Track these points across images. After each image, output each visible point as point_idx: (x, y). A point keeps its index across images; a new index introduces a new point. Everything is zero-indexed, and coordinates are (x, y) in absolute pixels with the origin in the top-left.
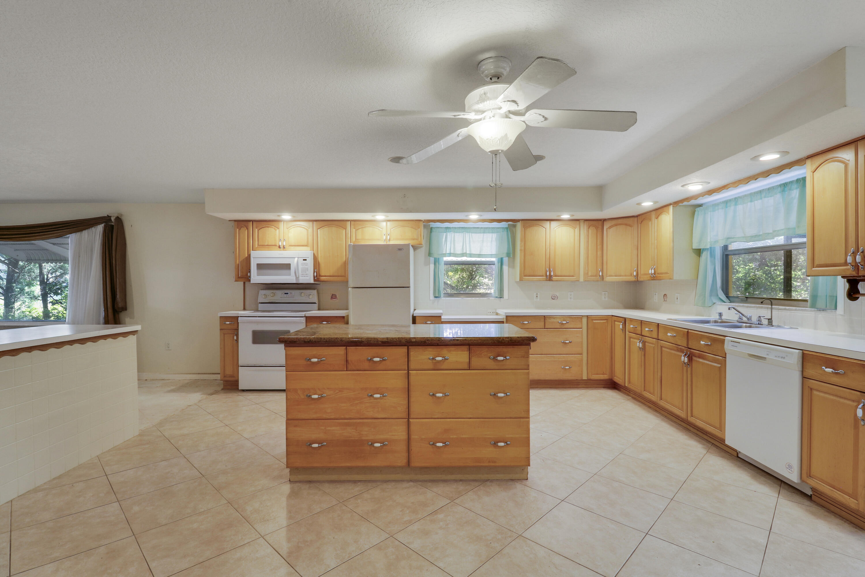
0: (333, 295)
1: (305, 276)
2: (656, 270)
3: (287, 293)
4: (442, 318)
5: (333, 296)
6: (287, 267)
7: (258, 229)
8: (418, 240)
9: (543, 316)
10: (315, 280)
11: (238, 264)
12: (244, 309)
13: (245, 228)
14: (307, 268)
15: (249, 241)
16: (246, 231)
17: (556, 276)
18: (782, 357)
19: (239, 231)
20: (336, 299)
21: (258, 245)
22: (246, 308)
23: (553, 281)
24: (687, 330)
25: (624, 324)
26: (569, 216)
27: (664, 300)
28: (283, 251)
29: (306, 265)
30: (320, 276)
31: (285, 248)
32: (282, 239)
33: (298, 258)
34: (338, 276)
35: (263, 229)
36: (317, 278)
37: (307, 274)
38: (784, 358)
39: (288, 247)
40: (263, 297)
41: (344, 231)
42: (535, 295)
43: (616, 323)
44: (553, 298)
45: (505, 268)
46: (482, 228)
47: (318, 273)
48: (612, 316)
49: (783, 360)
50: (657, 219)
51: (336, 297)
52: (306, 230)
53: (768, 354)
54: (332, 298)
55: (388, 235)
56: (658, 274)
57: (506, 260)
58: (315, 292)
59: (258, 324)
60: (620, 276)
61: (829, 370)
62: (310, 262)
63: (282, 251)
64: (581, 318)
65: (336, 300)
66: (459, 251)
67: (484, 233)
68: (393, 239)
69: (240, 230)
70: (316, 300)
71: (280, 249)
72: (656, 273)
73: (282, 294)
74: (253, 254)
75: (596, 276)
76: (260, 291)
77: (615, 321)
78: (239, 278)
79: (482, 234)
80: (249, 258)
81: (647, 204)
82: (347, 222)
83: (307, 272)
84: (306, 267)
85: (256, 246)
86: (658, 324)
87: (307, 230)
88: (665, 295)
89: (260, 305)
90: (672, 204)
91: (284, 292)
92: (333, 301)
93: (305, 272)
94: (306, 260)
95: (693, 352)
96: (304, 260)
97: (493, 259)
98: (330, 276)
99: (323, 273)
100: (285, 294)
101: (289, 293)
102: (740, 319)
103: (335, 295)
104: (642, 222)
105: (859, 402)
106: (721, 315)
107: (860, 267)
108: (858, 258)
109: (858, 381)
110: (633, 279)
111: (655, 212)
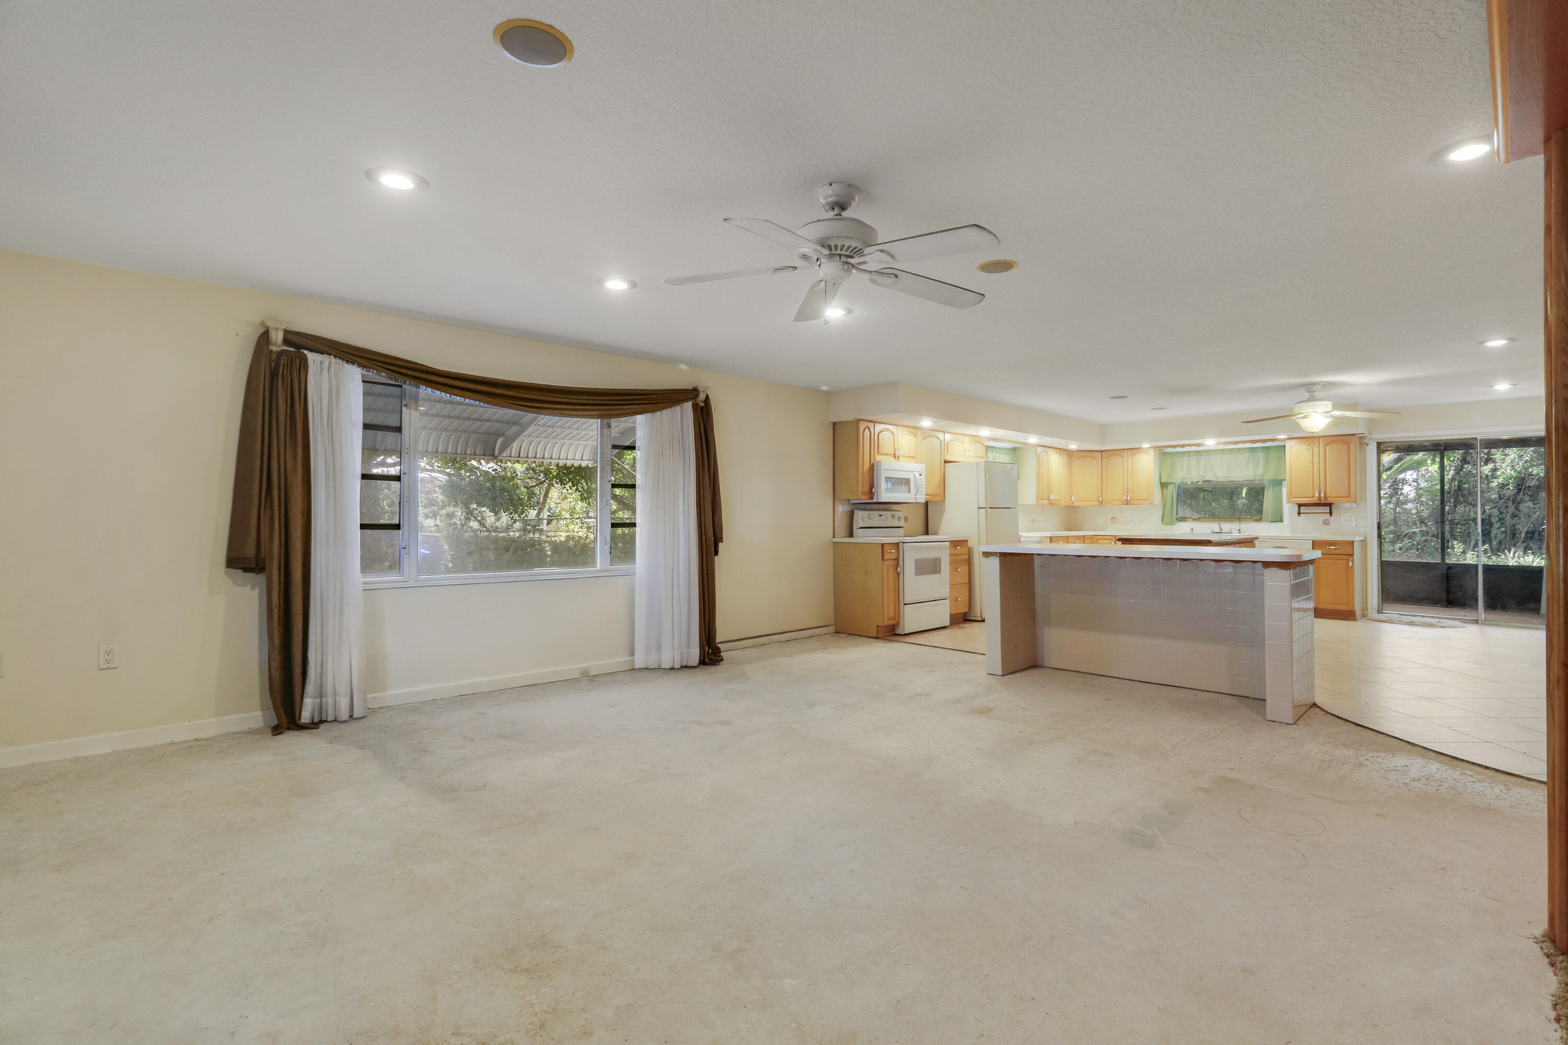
2: (1131, 497)
6: (906, 482)
8: (984, 458)
13: (868, 430)
15: (871, 447)
16: (869, 434)
17: (1054, 500)
21: (878, 453)
22: (836, 536)
23: (1053, 505)
26: (1076, 447)
28: (899, 462)
29: (922, 481)
31: (899, 458)
32: (896, 447)
33: (917, 473)
34: (936, 495)
35: (881, 433)
37: (922, 493)
40: (862, 519)
50: (1131, 456)
52: (914, 438)
55: (968, 451)
56: (1134, 500)
59: (918, 551)
60: (1088, 501)
61: (1333, 548)
71: (895, 460)
72: (1132, 499)
74: (882, 464)
76: (856, 512)
77: (1099, 539)
80: (871, 469)
84: (922, 483)
88: (1113, 517)
89: (859, 530)
90: (1153, 447)
93: (921, 490)
94: (923, 476)
96: (920, 475)
98: (930, 495)
100: (880, 515)
104: (1109, 457)
105: (1348, 560)
106: (1192, 530)
107: (1322, 499)
108: (1322, 495)
109: (1347, 550)
110: (1098, 503)
111: (1128, 451)
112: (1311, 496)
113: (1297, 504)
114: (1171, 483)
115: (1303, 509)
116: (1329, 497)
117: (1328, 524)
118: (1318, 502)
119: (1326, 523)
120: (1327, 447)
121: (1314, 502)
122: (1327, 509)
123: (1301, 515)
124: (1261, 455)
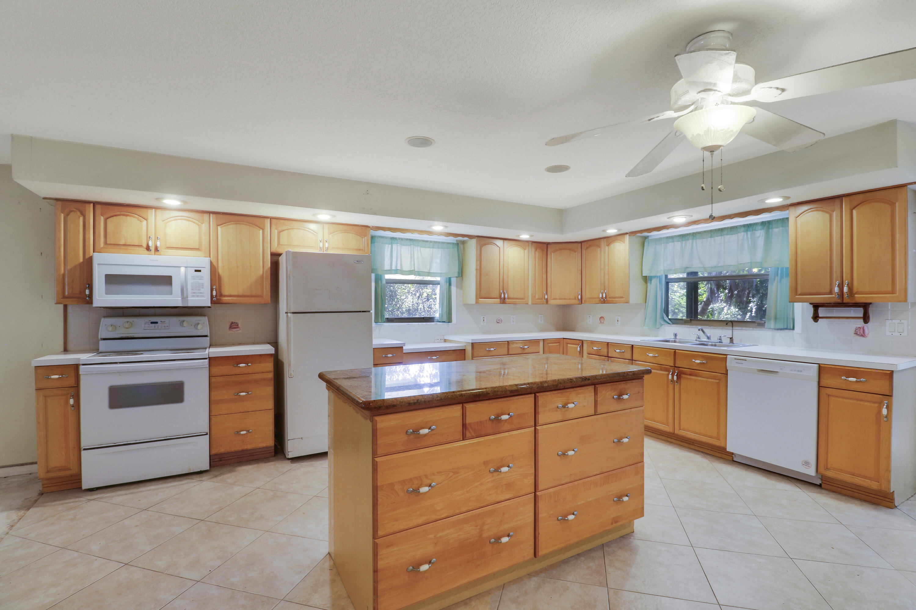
0: (232, 323)
1: (198, 296)
2: (607, 294)
3: (156, 323)
4: (404, 348)
5: (233, 325)
6: (167, 281)
7: (106, 217)
8: (365, 251)
9: (507, 342)
10: (212, 302)
11: (64, 275)
12: (66, 350)
13: (79, 214)
14: (203, 283)
15: (87, 236)
16: (81, 219)
17: (508, 298)
18: (798, 371)
19: (65, 218)
20: (238, 329)
21: (106, 243)
22: (70, 346)
23: (506, 304)
24: (674, 350)
25: (581, 346)
27: (601, 323)
28: (155, 255)
29: (201, 279)
30: (221, 295)
31: (158, 251)
32: (153, 236)
33: (186, 267)
34: (251, 296)
35: (115, 217)
36: (217, 299)
37: (201, 293)
38: (801, 371)
39: (163, 250)
40: (110, 329)
41: (261, 231)
42: (482, 319)
43: (569, 345)
44: (498, 322)
45: (454, 289)
46: (431, 242)
47: (217, 291)
48: (564, 338)
49: (799, 373)
50: (608, 246)
51: (238, 325)
52: (197, 225)
53: (781, 369)
54: (231, 327)
55: (325, 242)
56: (610, 298)
57: (454, 280)
58: (205, 320)
59: (120, 376)
60: (565, 299)
61: (854, 379)
62: (206, 273)
63: (152, 255)
64: (539, 342)
65: (237, 331)
66: (406, 268)
67: (433, 248)
68: (333, 248)
69: (68, 215)
70: (206, 331)
71: (146, 252)
72: (608, 297)
73: (146, 324)
74: (98, 258)
75: (542, 299)
76: (103, 319)
77: (567, 343)
78: (64, 297)
79: (431, 249)
80: (88, 263)
81: (612, 231)
82: (266, 220)
83: (202, 290)
84: (200, 281)
85: (102, 245)
86: (633, 345)
87: (199, 225)
88: (601, 317)
89: (101, 342)
90: (628, 234)
91: (150, 321)
92: (233, 332)
93: (199, 290)
94: (200, 271)
95: (682, 370)
96: (196, 271)
97: (438, 279)
98: (238, 296)
99: (226, 290)
100: (152, 323)
101: (159, 323)
102: (699, 338)
103: (236, 323)
104: (587, 248)
105: (881, 403)
106: (676, 335)
107: (846, 296)
108: (846, 289)
109: (880, 386)
110: (577, 302)
111: (605, 240)
112: (828, 290)
113: (810, 304)
114: (655, 277)
115: (822, 312)
116: (857, 293)
117: (863, 335)
118: (839, 301)
119: (860, 333)
120: (854, 212)
121: (833, 301)
122: (860, 312)
123: (820, 320)
124: (760, 233)
